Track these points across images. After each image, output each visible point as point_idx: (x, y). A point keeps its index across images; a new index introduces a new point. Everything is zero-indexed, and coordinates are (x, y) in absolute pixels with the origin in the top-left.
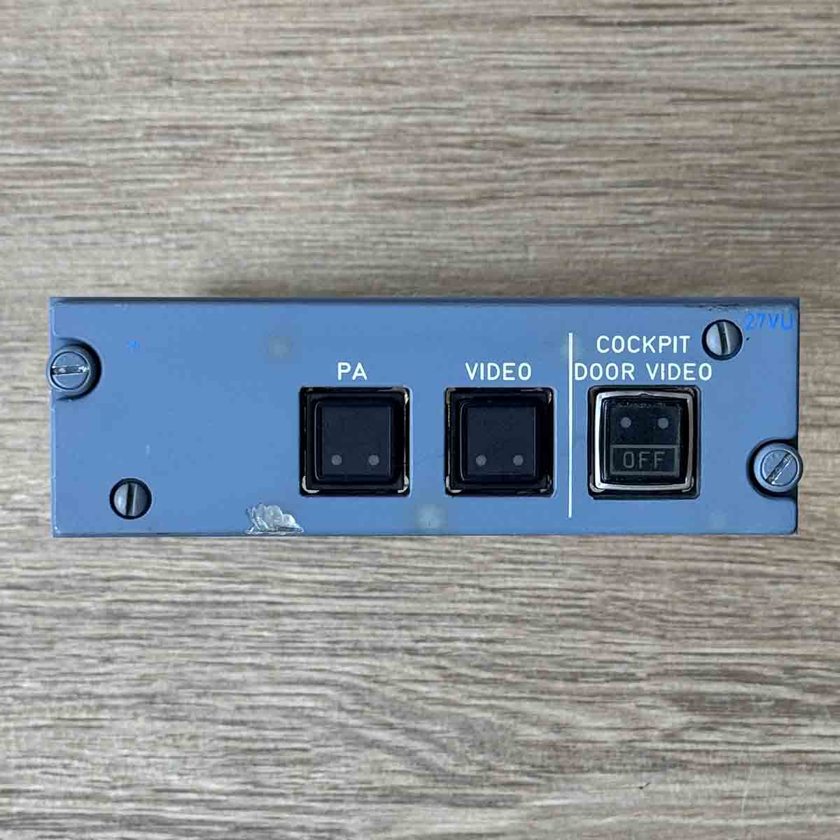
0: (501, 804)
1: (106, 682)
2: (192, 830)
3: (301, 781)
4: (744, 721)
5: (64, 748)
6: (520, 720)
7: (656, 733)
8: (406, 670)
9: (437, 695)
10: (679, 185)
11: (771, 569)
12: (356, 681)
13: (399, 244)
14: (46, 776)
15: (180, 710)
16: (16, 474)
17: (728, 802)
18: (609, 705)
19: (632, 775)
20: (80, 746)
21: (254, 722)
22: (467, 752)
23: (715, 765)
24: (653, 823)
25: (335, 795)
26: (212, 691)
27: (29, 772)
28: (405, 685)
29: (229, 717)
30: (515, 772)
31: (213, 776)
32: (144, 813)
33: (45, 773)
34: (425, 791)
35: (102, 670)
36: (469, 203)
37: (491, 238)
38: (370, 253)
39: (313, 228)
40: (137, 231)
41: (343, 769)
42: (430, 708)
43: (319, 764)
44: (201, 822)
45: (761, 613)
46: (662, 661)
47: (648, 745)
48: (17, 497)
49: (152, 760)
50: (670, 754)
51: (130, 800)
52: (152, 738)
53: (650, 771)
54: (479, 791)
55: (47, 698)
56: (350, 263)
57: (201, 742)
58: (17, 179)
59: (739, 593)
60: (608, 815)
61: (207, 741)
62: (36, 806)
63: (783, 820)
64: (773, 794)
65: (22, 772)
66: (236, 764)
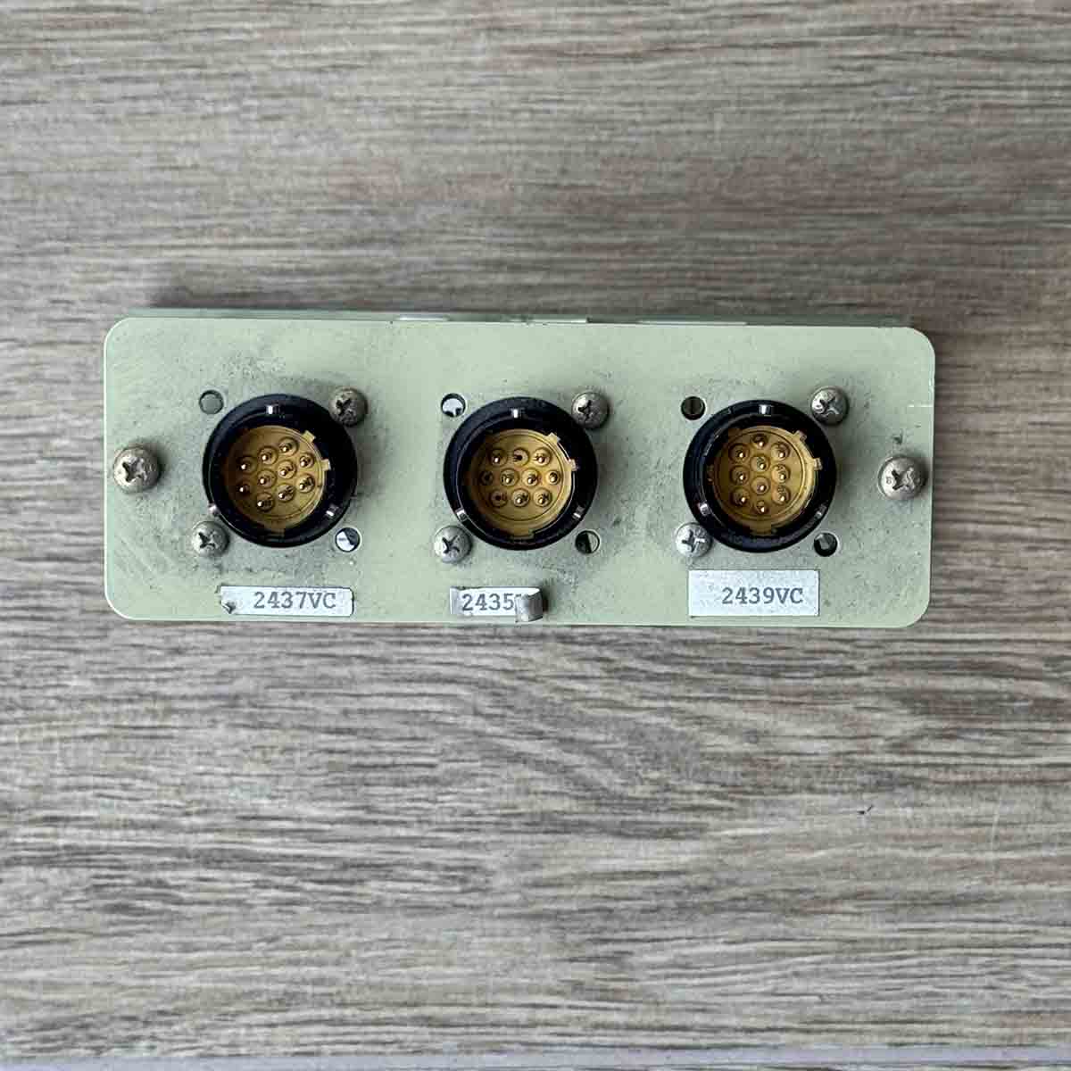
0: (682, 834)
1: (178, 679)
2: (287, 869)
3: (427, 805)
4: (994, 726)
5: (123, 764)
6: (704, 727)
7: (881, 742)
8: (558, 664)
9: (600, 695)
10: (909, 32)
11: (1028, 531)
12: (496, 678)
13: (548, 112)
14: (100, 800)
15: (270, 714)
16: (56, 412)
17: (973, 830)
18: (820, 707)
19: (849, 797)
20: (143, 761)
21: (365, 730)
22: (638, 767)
23: (957, 783)
24: (876, 857)
25: (470, 823)
26: (313, 691)
27: (79, 794)
28: (558, 683)
29: (332, 724)
30: (700, 793)
31: (314, 799)
32: (227, 846)
33: (100, 795)
34: (584, 818)
35: (170, 664)
36: (636, 57)
37: (666, 103)
38: (508, 124)
39: (436, 92)
40: (208, 96)
41: (480, 790)
42: (590, 712)
43: (449, 784)
44: (299, 857)
45: (1015, 588)
46: (889, 650)
47: (871, 758)
48: (56, 442)
49: (236, 779)
50: (899, 770)
51: (207, 830)
52: (236, 751)
53: (872, 791)
54: (653, 817)
55: (101, 699)
56: (482, 137)
57: (298, 755)
58: (52, 29)
59: (988, 562)
60: (820, 848)
61: (305, 754)
62: (89, 838)
63: (1044, 853)
64: (1030, 819)
65: (69, 795)
66: (342, 783)
